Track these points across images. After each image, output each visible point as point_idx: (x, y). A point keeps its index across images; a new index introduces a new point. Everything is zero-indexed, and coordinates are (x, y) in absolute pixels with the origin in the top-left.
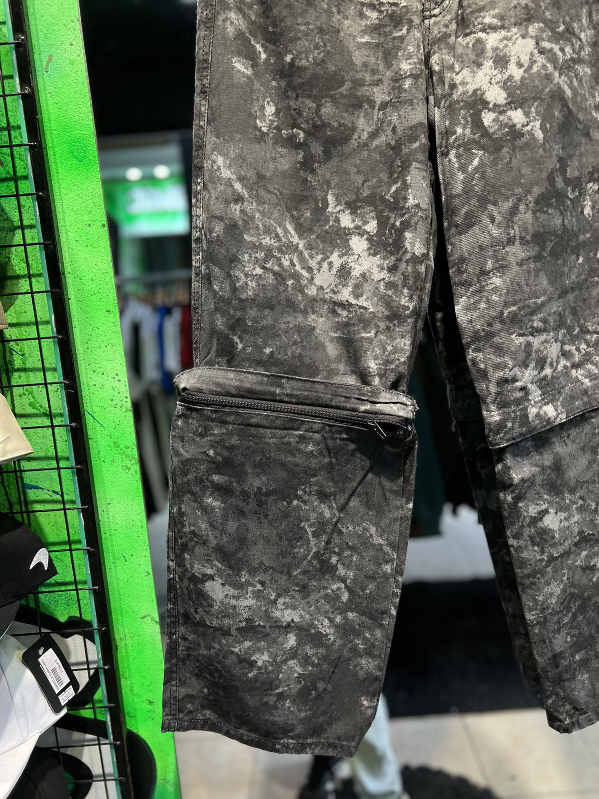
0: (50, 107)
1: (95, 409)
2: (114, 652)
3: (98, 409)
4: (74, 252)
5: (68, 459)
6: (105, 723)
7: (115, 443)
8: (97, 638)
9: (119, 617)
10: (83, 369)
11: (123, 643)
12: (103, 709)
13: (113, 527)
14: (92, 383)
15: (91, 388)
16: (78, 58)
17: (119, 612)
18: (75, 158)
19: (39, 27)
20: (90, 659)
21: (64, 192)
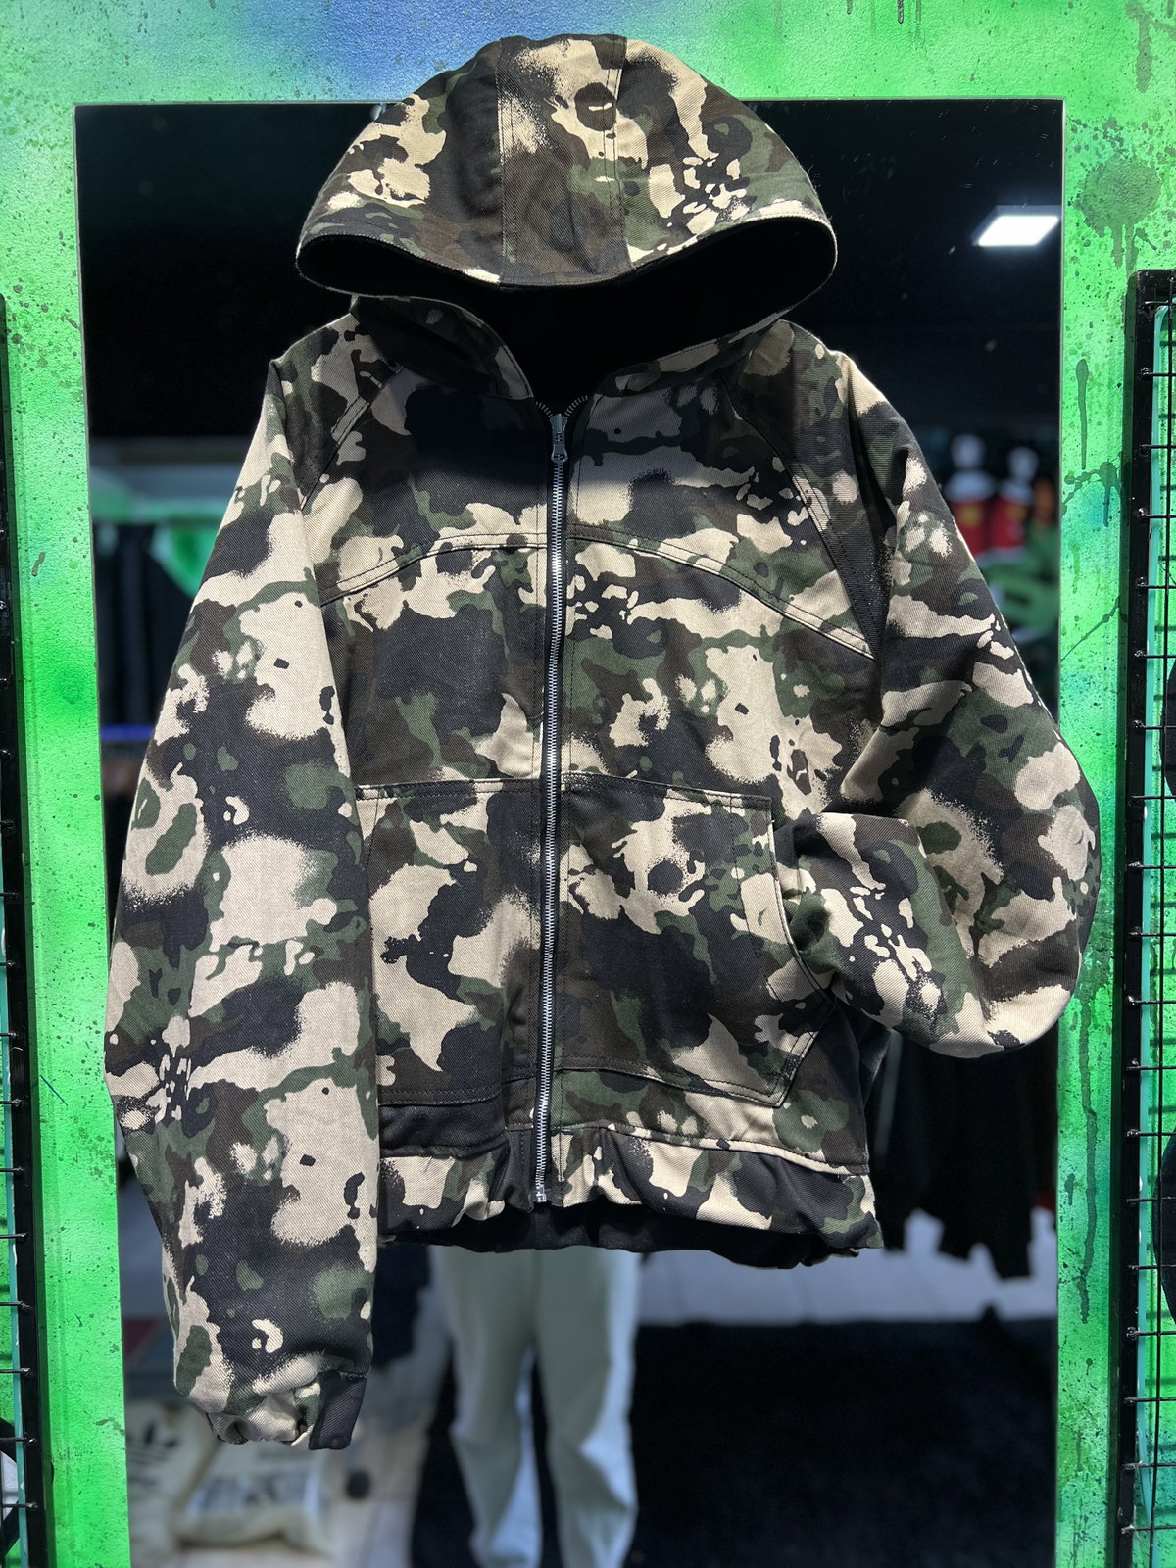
0: (34, 627)
1: (55, 1074)
2: (47, 1478)
3: (61, 1075)
4: (48, 832)
7: (82, 1130)
8: (20, 1453)
9: (62, 1420)
10: (44, 1011)
11: (64, 1463)
13: (65, 1268)
15: (53, 1041)
16: (84, 559)
17: (61, 1412)
18: (64, 698)
19: (29, 514)
21: (42, 745)
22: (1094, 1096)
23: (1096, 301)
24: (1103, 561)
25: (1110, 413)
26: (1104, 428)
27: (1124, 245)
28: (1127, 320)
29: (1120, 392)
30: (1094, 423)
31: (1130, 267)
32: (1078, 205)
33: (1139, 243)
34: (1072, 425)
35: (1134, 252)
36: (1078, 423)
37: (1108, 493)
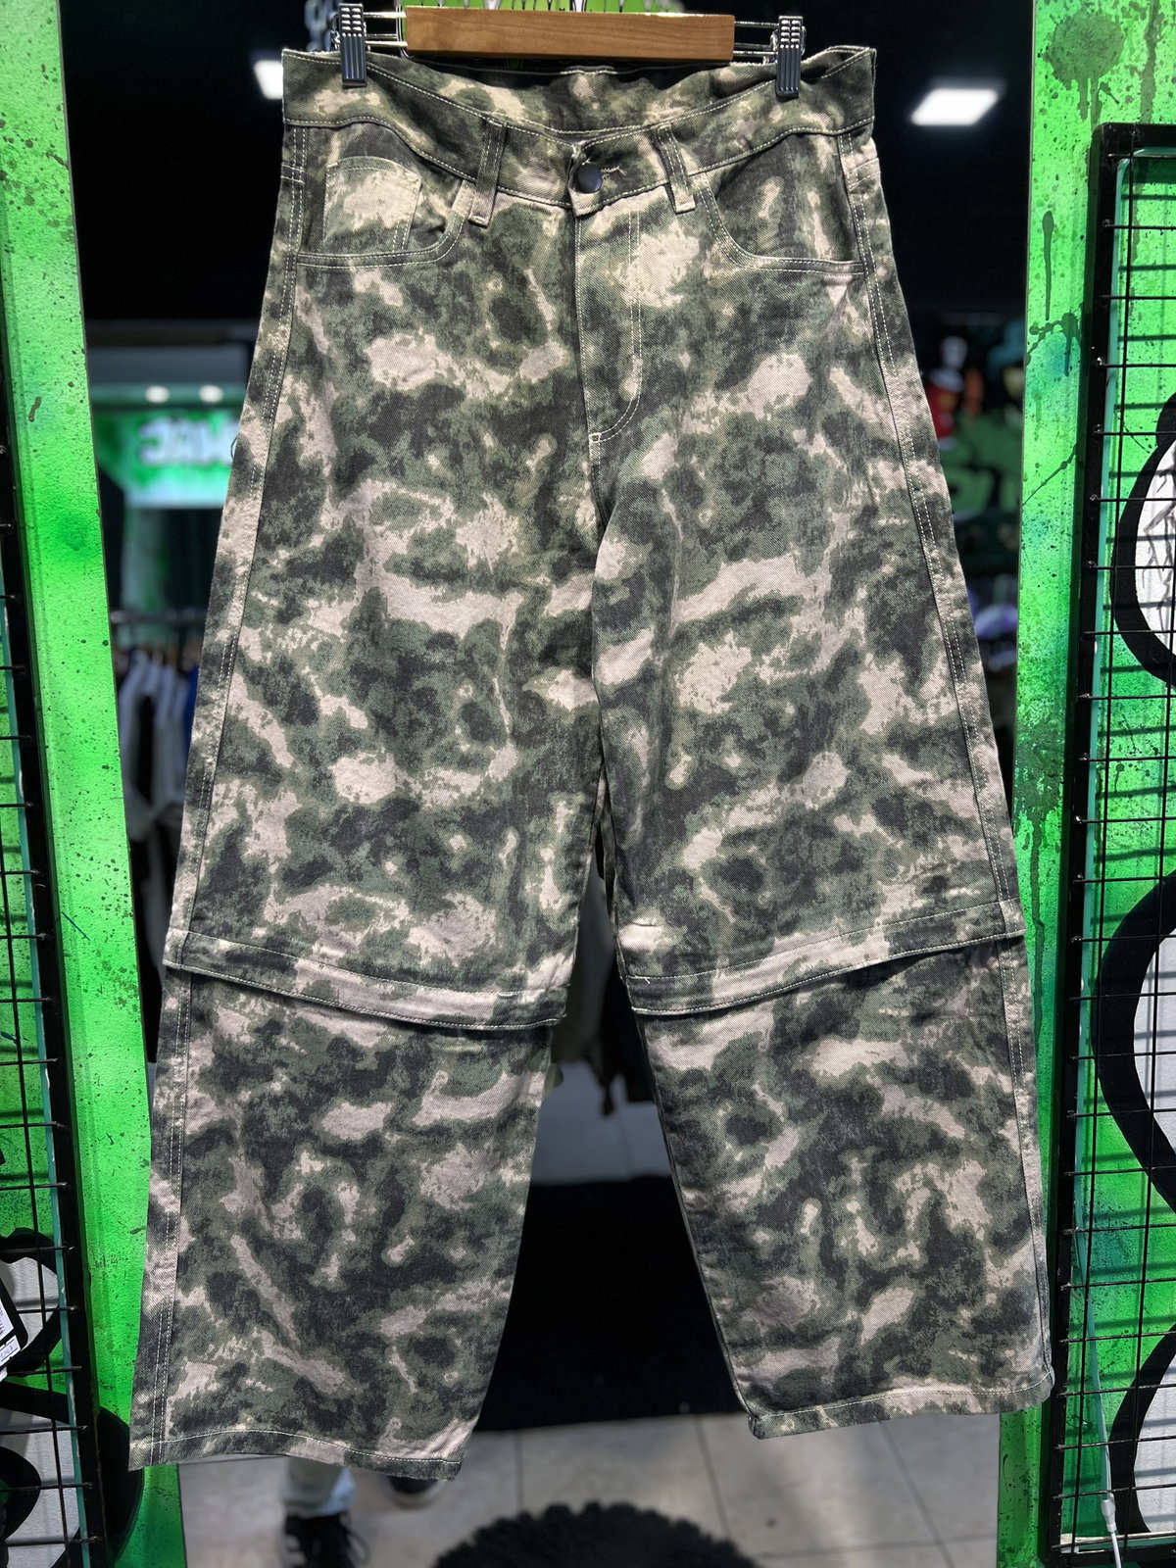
0: (34, 472)
1: (76, 911)
2: (85, 1284)
3: (82, 911)
4: (58, 678)
5: (29, 985)
6: (65, 1397)
7: (105, 963)
8: (60, 1263)
9: (97, 1229)
10: (62, 851)
11: (101, 1270)
12: (63, 1375)
13: (95, 1090)
14: (74, 872)
15: (72, 880)
16: (81, 405)
17: (96, 1222)
18: (68, 544)
20: (47, 1295)
22: (1042, 909)
23: (1062, 153)
24: (1063, 410)
25: (1073, 265)
26: (1067, 279)
27: (1089, 99)
28: (1090, 172)
29: (1083, 244)
30: (1059, 273)
31: (1095, 120)
32: (1047, 58)
33: (1103, 97)
34: (1037, 277)
35: (1098, 105)
36: (1043, 274)
37: (1069, 343)
